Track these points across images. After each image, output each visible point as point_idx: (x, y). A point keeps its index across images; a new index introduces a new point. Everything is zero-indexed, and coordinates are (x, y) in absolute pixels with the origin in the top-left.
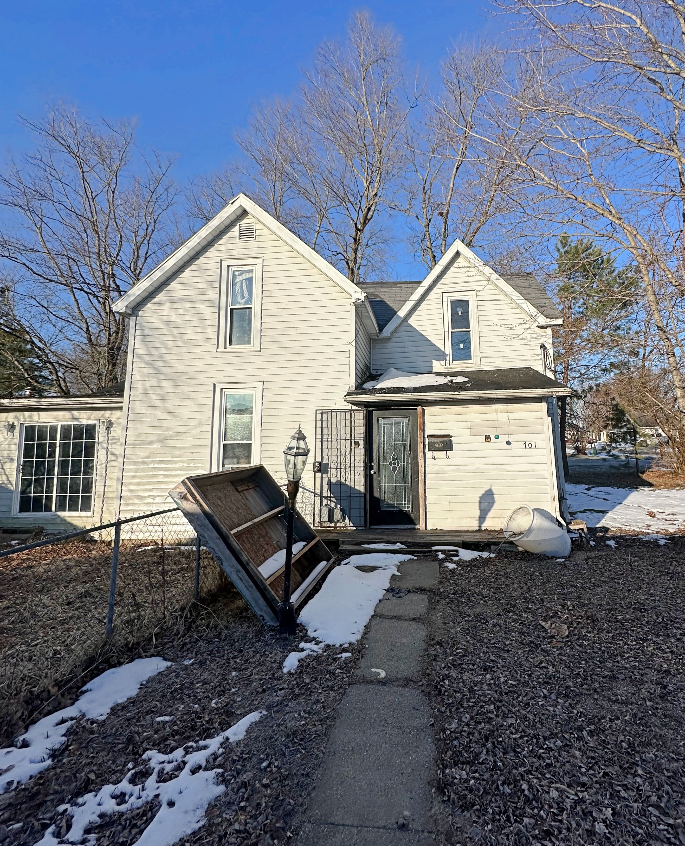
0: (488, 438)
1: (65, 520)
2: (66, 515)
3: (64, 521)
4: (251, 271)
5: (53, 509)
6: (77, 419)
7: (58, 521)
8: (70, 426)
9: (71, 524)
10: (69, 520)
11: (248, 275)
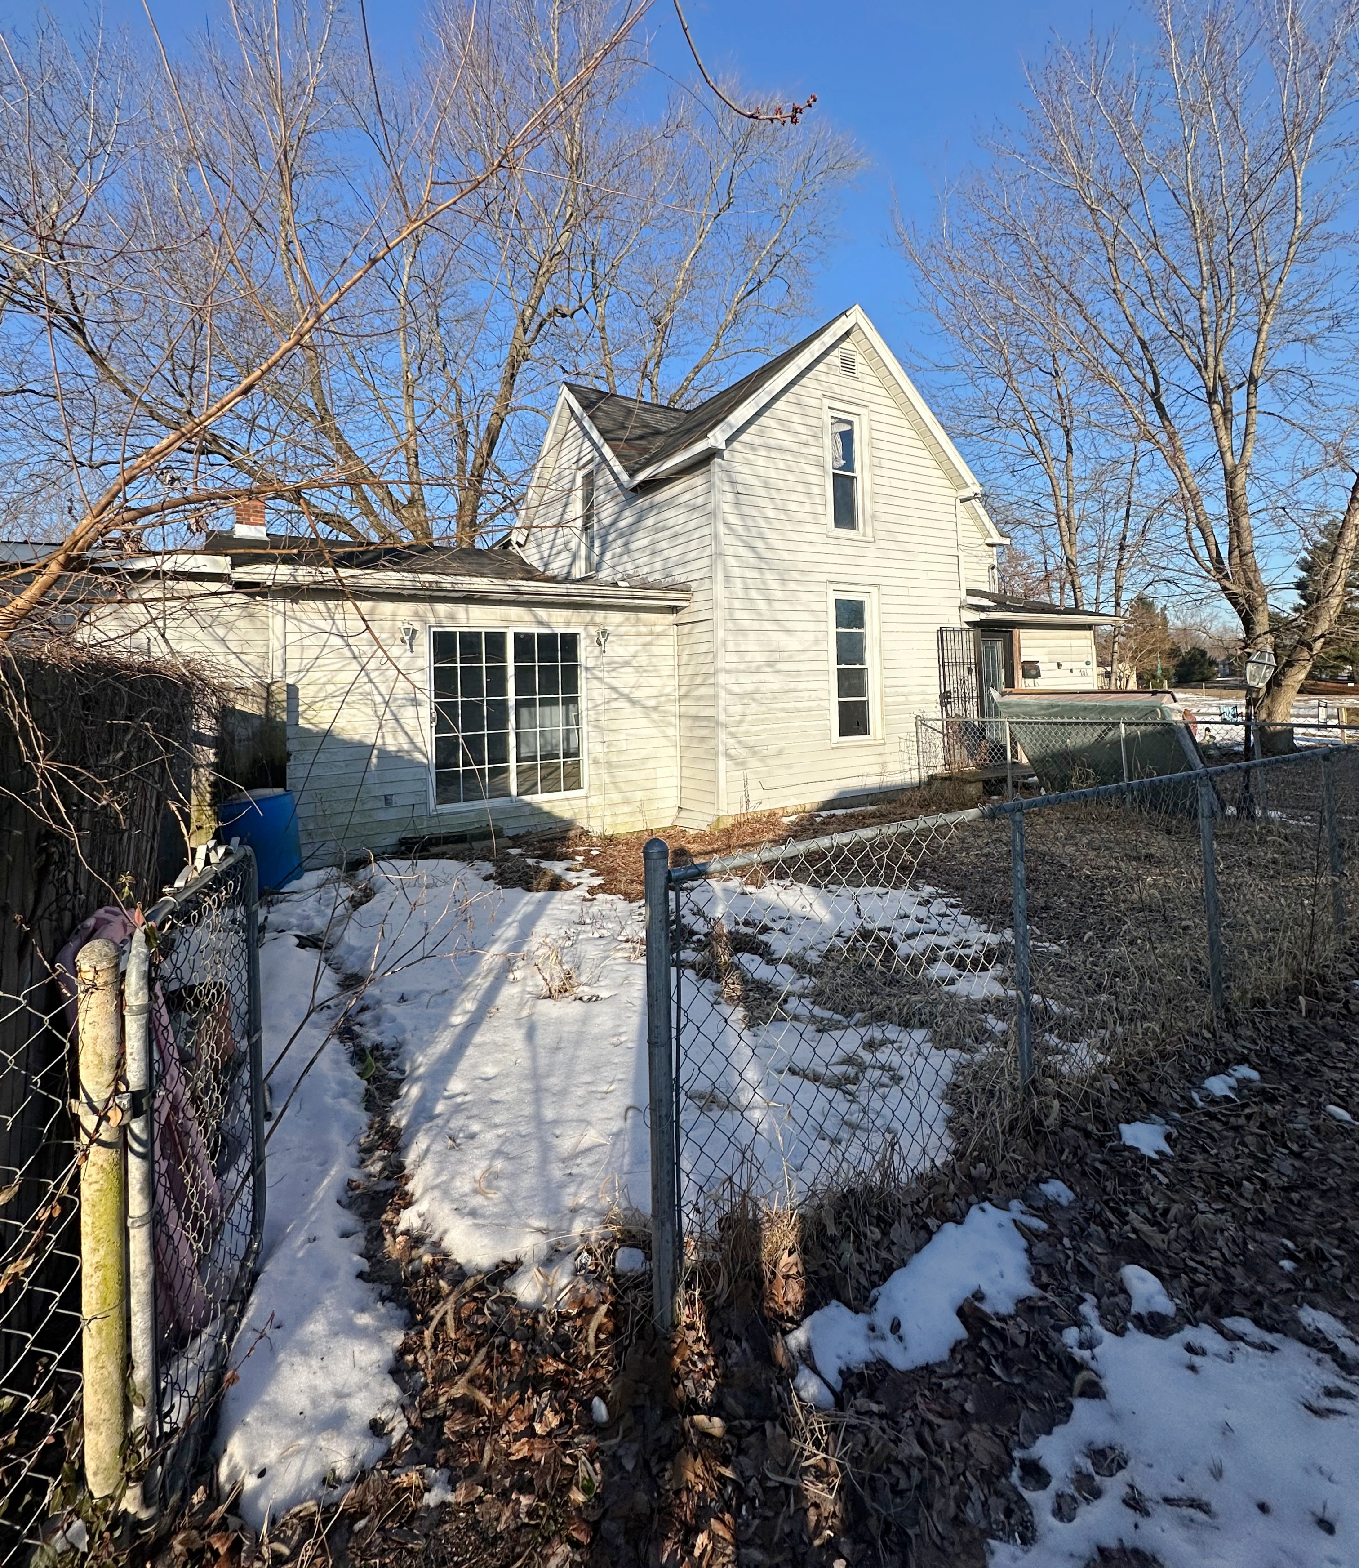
0: (1059, 665)
1: (540, 809)
2: (539, 799)
3: (536, 811)
4: (850, 423)
5: (514, 790)
6: (541, 623)
7: (527, 810)
8: (530, 636)
9: (549, 814)
10: (546, 807)
11: (846, 428)
